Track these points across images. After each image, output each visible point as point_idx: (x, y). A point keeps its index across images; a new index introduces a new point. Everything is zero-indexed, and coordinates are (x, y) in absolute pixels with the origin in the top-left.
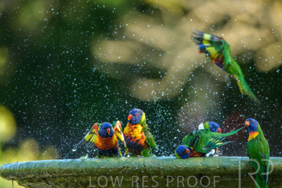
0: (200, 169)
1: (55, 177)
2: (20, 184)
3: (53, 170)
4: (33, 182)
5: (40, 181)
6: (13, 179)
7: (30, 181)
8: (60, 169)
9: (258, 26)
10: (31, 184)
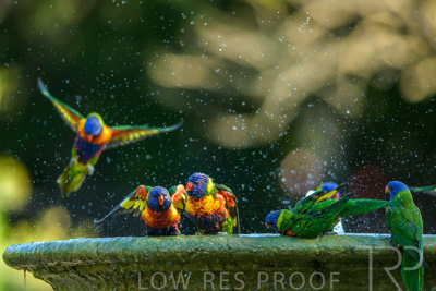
0: (315, 253)
1: (91, 266)
2: (36, 276)
3: (87, 254)
4: (56, 273)
5: (67, 271)
6: (25, 269)
7: (52, 272)
8: (98, 253)
9: (404, 31)
10: (53, 276)
